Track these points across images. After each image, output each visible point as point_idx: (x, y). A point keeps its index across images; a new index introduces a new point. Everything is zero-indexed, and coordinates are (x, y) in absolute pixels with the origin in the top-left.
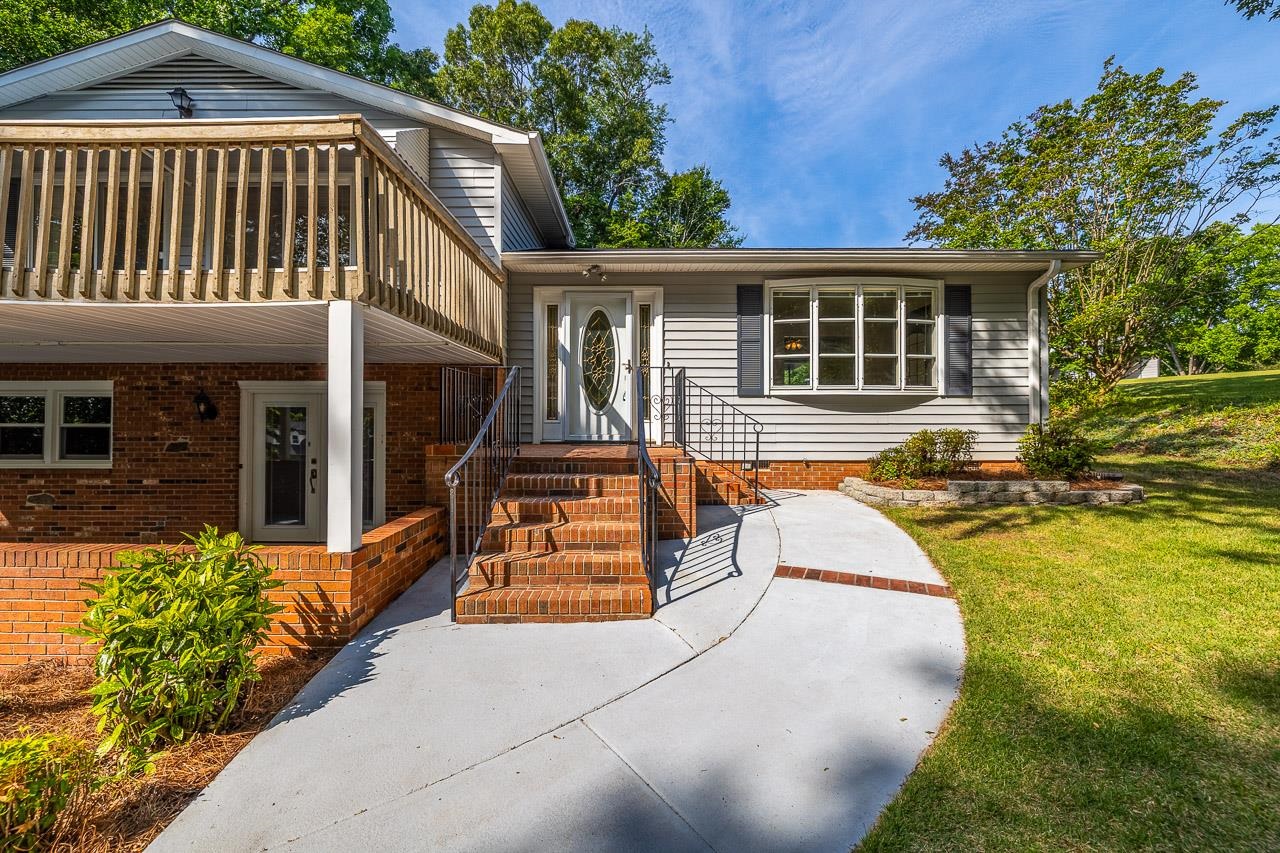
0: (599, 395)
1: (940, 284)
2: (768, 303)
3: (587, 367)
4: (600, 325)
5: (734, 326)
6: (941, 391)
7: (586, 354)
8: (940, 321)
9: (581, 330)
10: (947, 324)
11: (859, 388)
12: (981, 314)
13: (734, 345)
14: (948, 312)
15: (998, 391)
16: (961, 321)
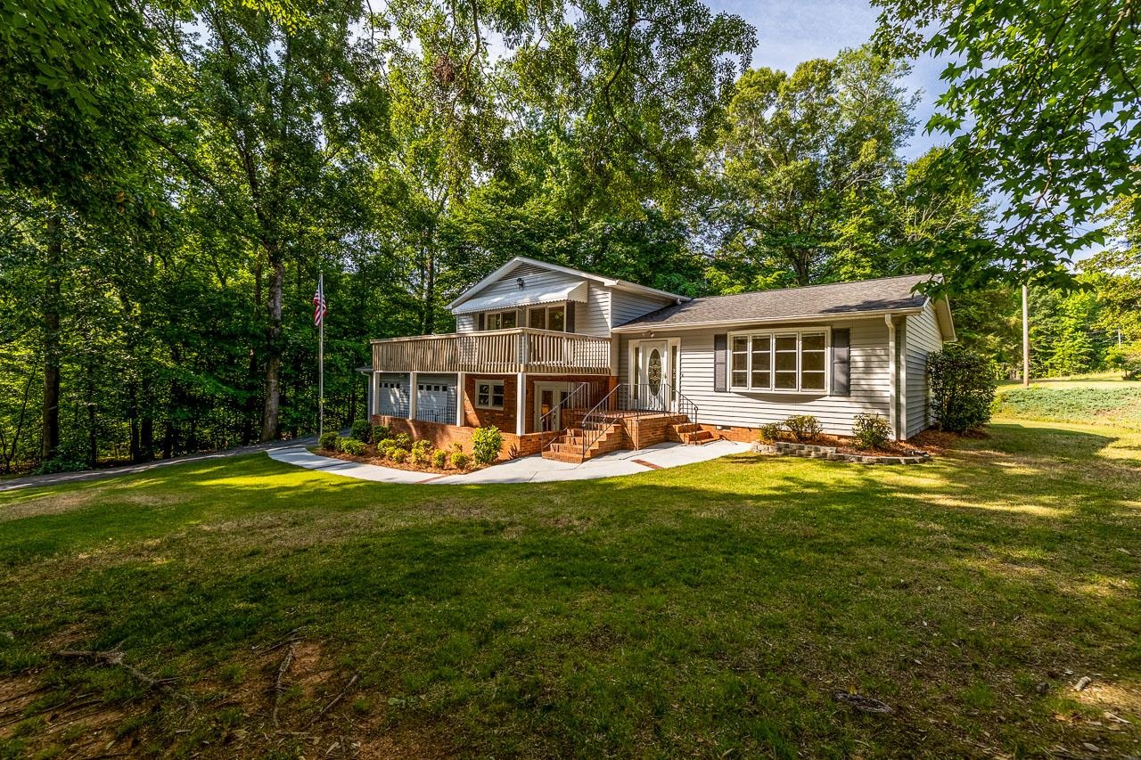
0: (655, 390)
1: (828, 328)
2: (730, 343)
3: (650, 376)
4: (656, 355)
5: (713, 356)
6: (828, 393)
7: (650, 369)
8: (828, 351)
9: (648, 359)
10: (833, 353)
11: (772, 390)
12: (857, 346)
13: (713, 365)
14: (833, 345)
15: (869, 394)
16: (842, 352)
